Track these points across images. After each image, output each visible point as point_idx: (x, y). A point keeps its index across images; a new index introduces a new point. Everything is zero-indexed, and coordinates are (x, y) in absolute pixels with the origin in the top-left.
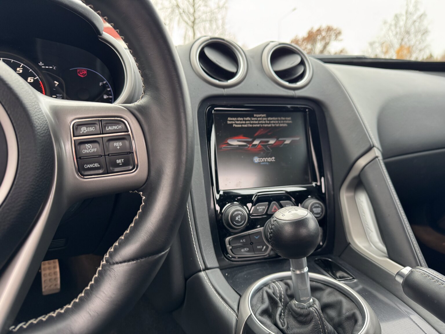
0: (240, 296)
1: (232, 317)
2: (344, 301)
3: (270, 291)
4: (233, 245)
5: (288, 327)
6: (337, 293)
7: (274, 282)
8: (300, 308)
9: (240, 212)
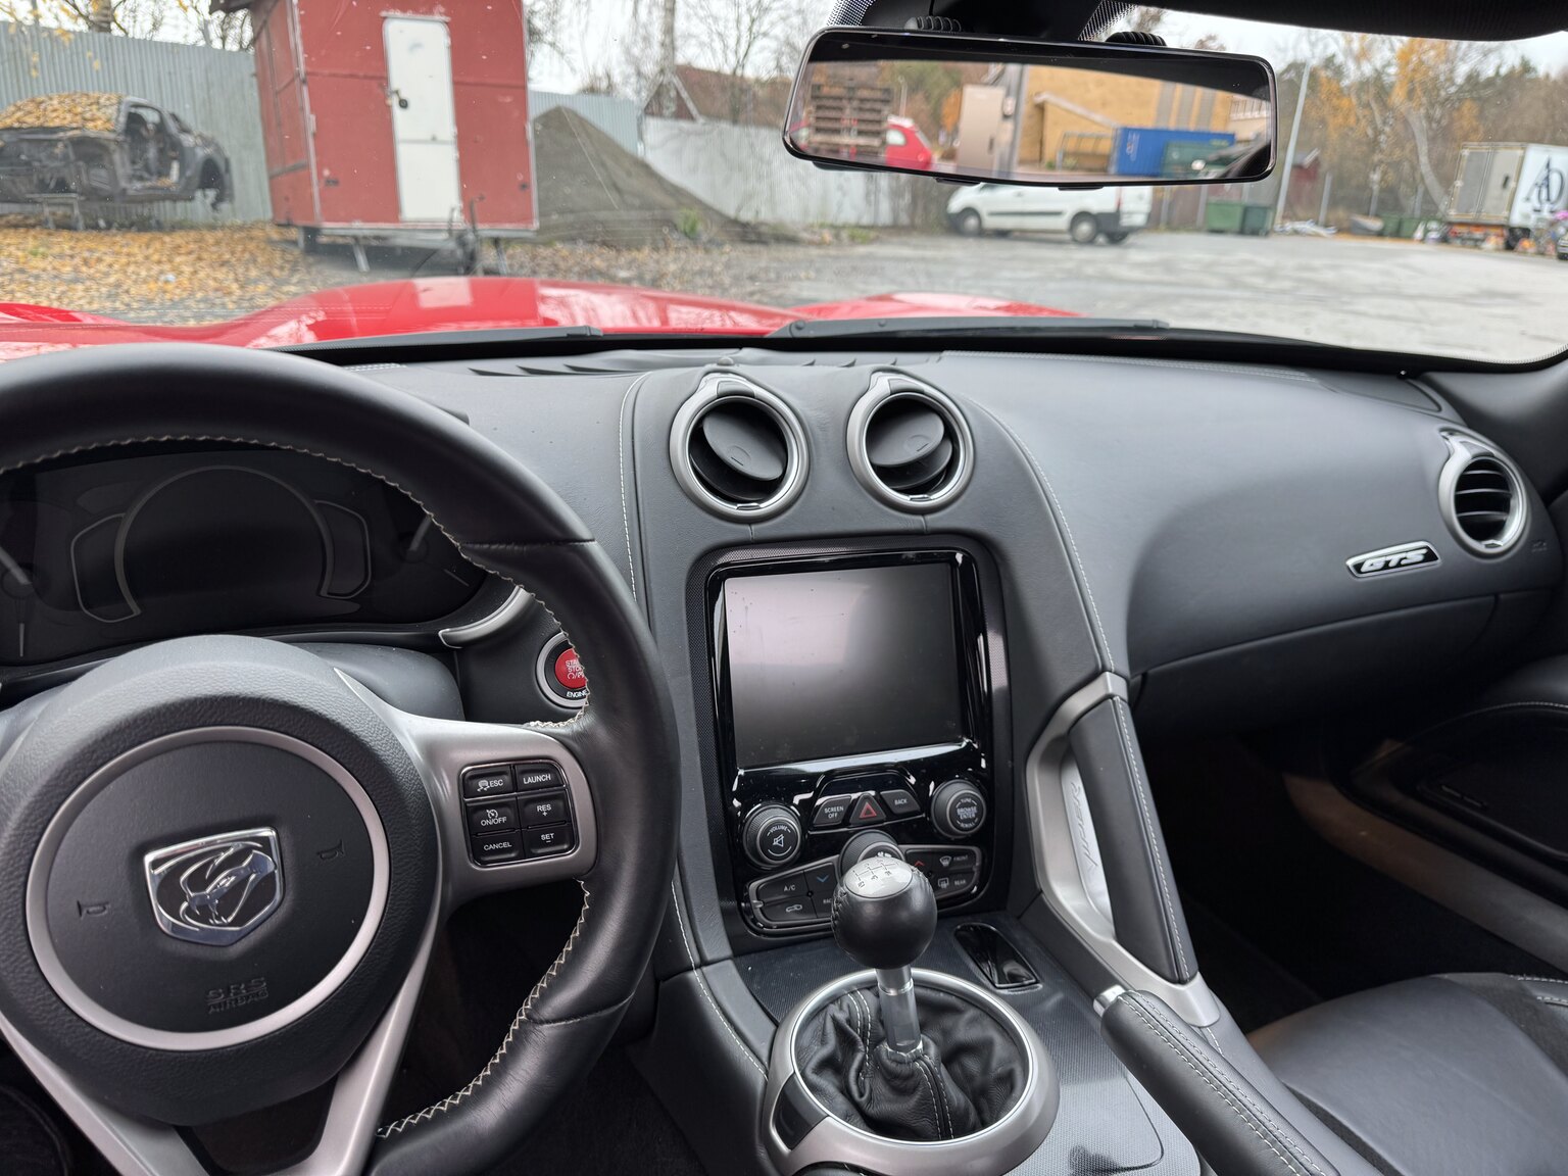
0: (777, 1025)
1: (756, 1073)
2: (998, 1040)
3: (842, 1017)
4: (765, 900)
5: (870, 1099)
6: (987, 1021)
7: (852, 993)
8: (894, 1061)
9: (783, 828)
